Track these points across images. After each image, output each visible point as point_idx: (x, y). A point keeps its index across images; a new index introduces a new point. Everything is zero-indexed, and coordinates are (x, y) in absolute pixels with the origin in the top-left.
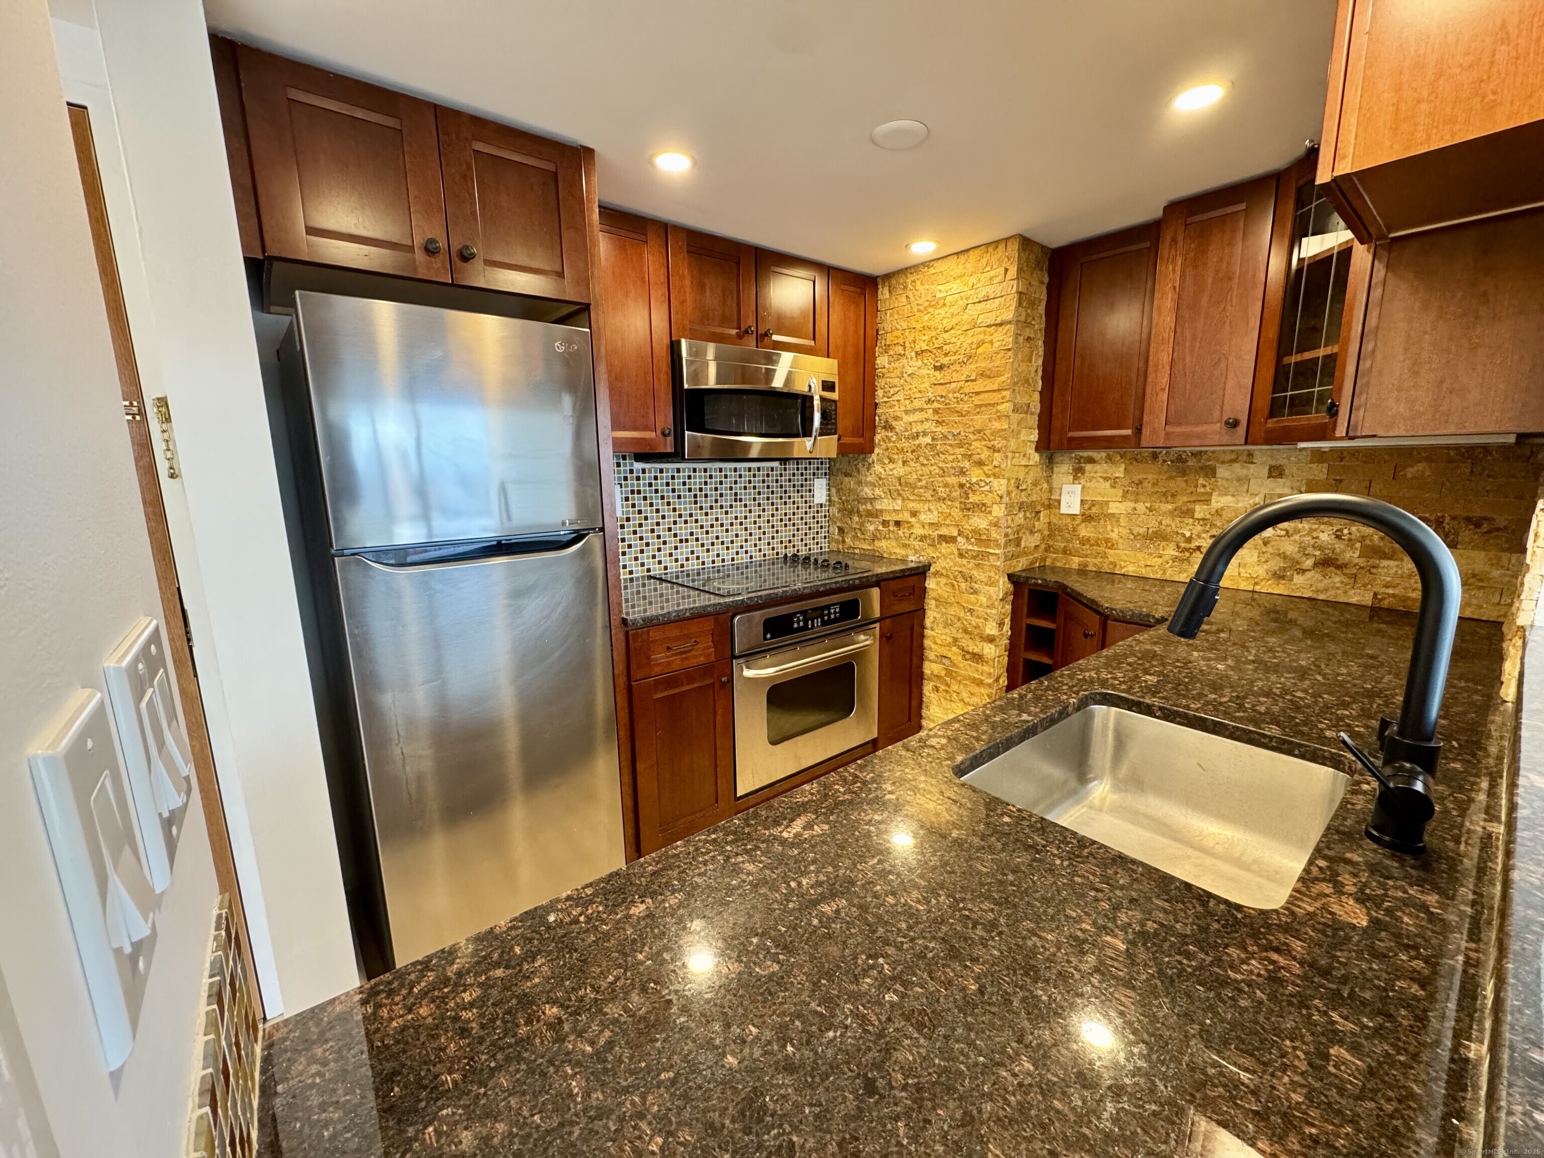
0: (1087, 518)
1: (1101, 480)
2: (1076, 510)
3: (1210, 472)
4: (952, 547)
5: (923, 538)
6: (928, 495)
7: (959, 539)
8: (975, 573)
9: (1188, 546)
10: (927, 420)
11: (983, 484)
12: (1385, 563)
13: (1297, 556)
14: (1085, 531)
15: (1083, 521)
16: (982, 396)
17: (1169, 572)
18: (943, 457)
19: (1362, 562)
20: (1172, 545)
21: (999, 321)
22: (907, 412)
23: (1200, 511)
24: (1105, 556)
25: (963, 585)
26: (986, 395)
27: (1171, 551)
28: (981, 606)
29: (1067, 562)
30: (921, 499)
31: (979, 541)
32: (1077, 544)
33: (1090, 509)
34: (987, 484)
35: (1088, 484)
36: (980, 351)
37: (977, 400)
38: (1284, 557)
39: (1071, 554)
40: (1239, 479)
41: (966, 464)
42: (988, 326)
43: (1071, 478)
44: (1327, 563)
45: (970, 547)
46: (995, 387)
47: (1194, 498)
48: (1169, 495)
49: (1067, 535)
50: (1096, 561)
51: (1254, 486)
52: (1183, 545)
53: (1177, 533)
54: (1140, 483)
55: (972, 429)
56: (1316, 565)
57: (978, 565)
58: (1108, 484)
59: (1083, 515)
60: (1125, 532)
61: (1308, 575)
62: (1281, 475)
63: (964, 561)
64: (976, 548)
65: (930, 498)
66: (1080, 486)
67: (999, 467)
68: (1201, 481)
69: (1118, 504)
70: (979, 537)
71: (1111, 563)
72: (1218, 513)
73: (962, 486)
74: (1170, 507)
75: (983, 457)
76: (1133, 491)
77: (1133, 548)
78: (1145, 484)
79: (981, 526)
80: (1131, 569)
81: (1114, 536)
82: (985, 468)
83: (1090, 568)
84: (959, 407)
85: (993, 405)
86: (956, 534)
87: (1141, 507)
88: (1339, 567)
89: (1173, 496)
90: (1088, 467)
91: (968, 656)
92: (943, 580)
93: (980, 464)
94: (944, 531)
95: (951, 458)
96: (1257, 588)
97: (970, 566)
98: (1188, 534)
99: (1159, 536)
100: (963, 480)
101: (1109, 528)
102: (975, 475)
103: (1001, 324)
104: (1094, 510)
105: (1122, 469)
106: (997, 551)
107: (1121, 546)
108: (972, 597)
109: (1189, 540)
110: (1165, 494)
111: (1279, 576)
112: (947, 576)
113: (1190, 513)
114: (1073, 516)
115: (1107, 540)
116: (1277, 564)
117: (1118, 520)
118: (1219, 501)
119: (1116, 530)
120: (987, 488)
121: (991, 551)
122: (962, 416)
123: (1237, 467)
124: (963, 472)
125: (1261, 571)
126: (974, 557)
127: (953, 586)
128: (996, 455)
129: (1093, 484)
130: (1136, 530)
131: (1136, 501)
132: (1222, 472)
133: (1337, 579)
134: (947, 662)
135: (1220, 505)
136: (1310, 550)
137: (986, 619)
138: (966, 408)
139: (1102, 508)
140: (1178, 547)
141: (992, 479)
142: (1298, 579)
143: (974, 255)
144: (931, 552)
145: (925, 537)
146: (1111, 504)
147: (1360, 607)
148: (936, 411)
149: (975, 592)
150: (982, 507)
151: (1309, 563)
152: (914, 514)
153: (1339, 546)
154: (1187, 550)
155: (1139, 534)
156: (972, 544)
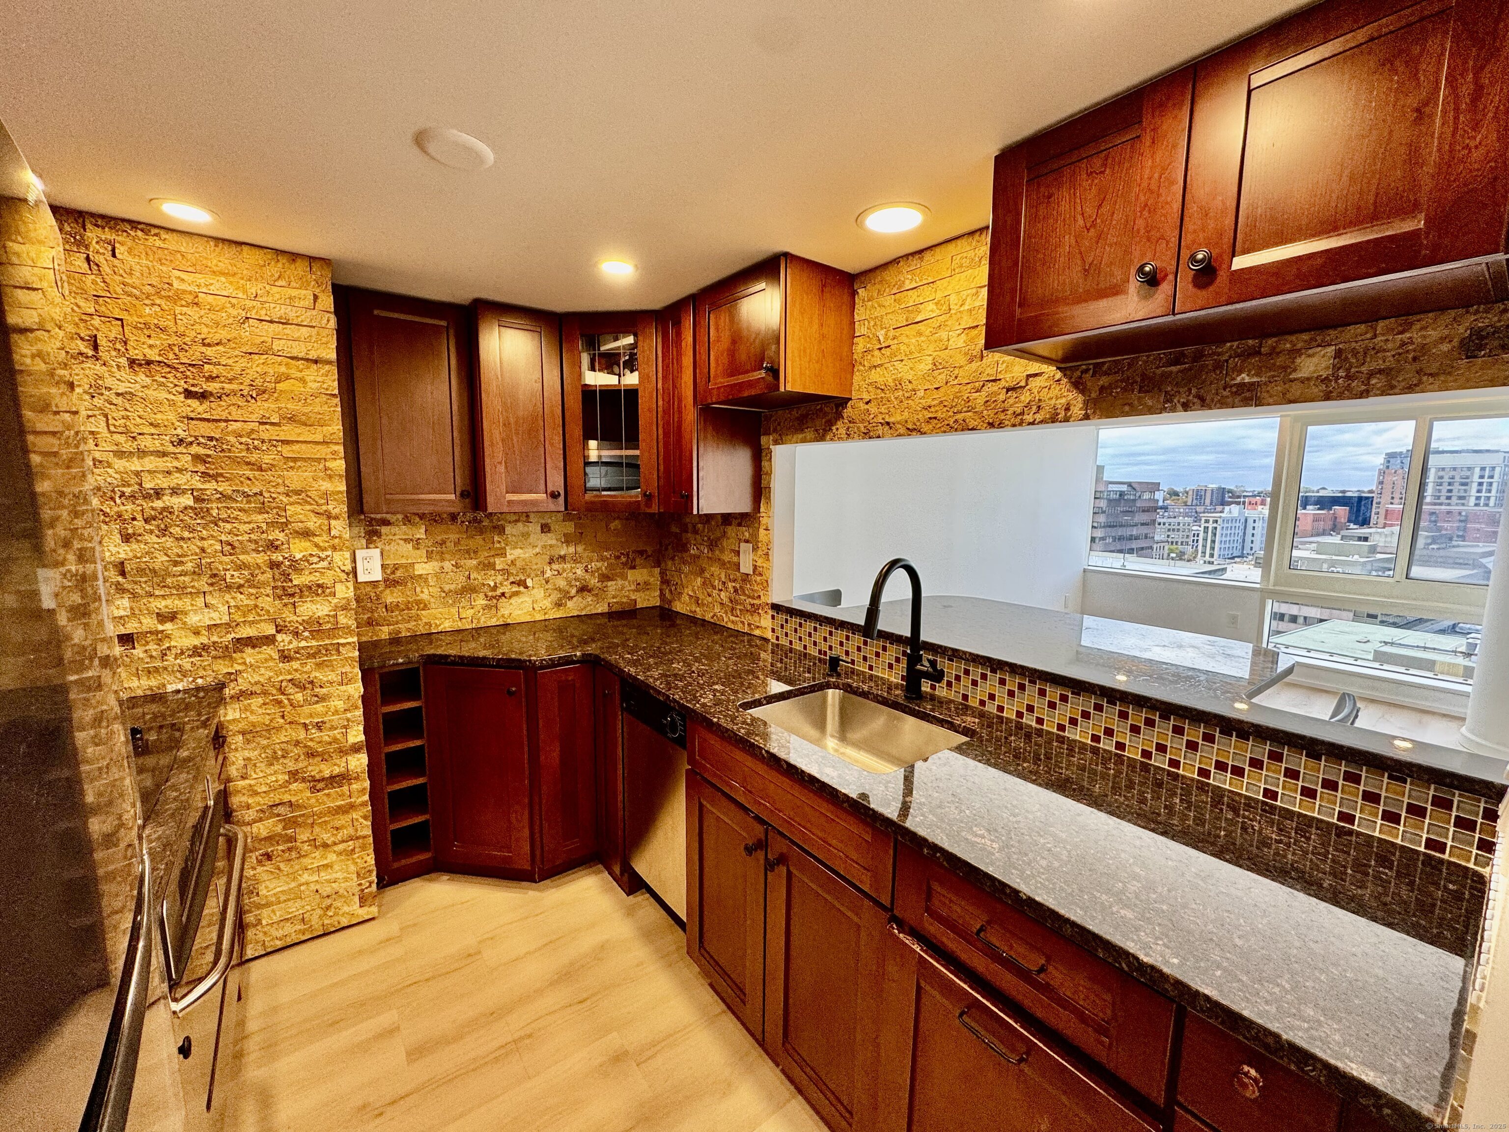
0: (390, 582)
1: (402, 542)
2: (377, 576)
3: (501, 530)
4: (269, 651)
5: (196, 652)
6: (202, 583)
7: (279, 637)
8: (317, 674)
9: (494, 594)
10: (179, 470)
11: (315, 559)
12: (610, 583)
13: (567, 588)
14: (390, 597)
15: (387, 587)
16: (296, 447)
17: (483, 619)
18: (228, 526)
19: (599, 585)
20: (482, 596)
21: (313, 355)
22: (120, 454)
23: (499, 563)
24: (418, 618)
25: (299, 697)
26: (304, 446)
27: (481, 601)
28: (336, 712)
29: (375, 633)
30: (182, 591)
31: (317, 633)
32: (382, 612)
33: (393, 573)
34: (322, 559)
35: (387, 548)
36: (280, 386)
37: (286, 451)
38: (560, 590)
39: (378, 624)
40: (523, 535)
41: (277, 535)
42: (292, 358)
43: (364, 542)
44: (584, 589)
45: (303, 644)
46: (319, 438)
47: (492, 553)
48: (471, 553)
49: (369, 605)
50: (411, 625)
51: (532, 539)
52: (490, 594)
53: (484, 585)
54: (443, 543)
55: (281, 489)
56: (577, 592)
57: (319, 665)
58: (410, 546)
59: (385, 580)
60: (435, 591)
61: (575, 599)
62: (549, 531)
63: (295, 665)
64: (314, 643)
65: (207, 588)
66: (378, 551)
67: (340, 537)
68: (496, 538)
69: (424, 565)
70: (316, 628)
71: (426, 624)
72: (513, 563)
73: (274, 565)
74: (475, 562)
75: (311, 525)
76: (436, 552)
77: (445, 605)
78: (448, 544)
79: (320, 614)
80: (447, 626)
81: (425, 596)
82: (316, 539)
83: (403, 634)
84: (254, 457)
85: (318, 460)
86: (273, 632)
87: (448, 565)
88: (589, 591)
89: (475, 552)
90: (384, 530)
91: (320, 785)
92: (258, 701)
93: (306, 534)
94: (246, 632)
95: (247, 528)
96: (547, 617)
97: (308, 668)
98: (492, 584)
99: (469, 590)
100: (277, 557)
101: (418, 589)
102: (299, 549)
103: (316, 362)
104: (398, 574)
105: (423, 530)
106: (350, 640)
107: (433, 605)
108: (319, 707)
109: (495, 588)
110: (468, 552)
111: (559, 604)
112: (265, 693)
113: (492, 566)
114: (374, 584)
115: (418, 602)
116: (556, 596)
117: (426, 580)
118: (512, 554)
119: (426, 590)
120: (324, 564)
121: (342, 641)
122: (260, 469)
123: (520, 524)
124: (272, 546)
125: (547, 603)
126: (313, 656)
127: (279, 702)
128: (333, 522)
129: (393, 547)
130: (447, 588)
131: (443, 560)
132: (508, 529)
133: (589, 599)
134: (281, 810)
135: (512, 557)
136: (573, 583)
137: (346, 727)
138: (267, 459)
139: (407, 571)
140: (486, 596)
141: (329, 553)
142: (570, 604)
143: (250, 257)
144: (223, 668)
145: (205, 647)
146: (416, 566)
147: (602, 614)
148: (197, 458)
149: (322, 699)
150: (318, 590)
151: (573, 591)
152: (172, 617)
153: (587, 577)
154: (494, 597)
155: (450, 591)
156: (306, 639)
